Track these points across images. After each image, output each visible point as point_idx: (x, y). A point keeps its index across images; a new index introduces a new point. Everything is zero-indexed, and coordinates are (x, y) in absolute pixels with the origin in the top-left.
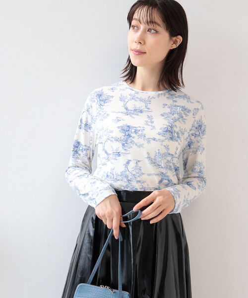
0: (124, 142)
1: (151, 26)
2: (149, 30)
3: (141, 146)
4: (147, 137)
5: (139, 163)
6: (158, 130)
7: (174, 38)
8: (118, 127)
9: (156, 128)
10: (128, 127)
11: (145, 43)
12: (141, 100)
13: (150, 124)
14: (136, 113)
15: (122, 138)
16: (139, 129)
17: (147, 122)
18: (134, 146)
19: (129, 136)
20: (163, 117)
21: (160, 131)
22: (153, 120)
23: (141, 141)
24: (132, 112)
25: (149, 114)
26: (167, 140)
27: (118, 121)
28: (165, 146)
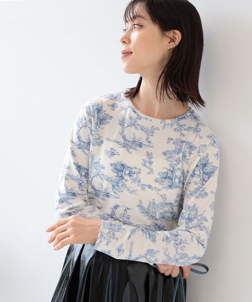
0: (115, 184)
3: (133, 192)
4: (142, 182)
5: (128, 211)
6: (156, 175)
8: (111, 164)
9: (154, 171)
10: (123, 165)
12: (143, 129)
13: (148, 164)
14: (134, 146)
15: (114, 179)
16: (134, 170)
17: (144, 161)
18: (125, 191)
19: (122, 177)
20: (165, 157)
21: (158, 177)
22: (152, 160)
23: (134, 186)
24: (130, 144)
25: (150, 150)
26: (164, 189)
27: (113, 154)
28: (162, 196)
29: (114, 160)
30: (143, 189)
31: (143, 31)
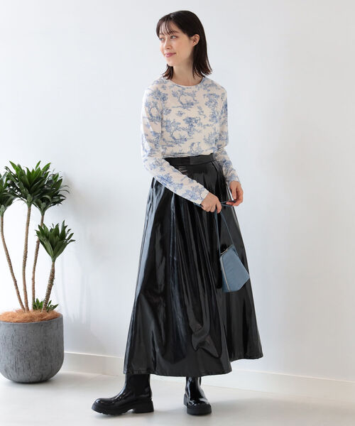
1: (171, 35)
2: (171, 37)
7: (193, 37)
10: (190, 118)
11: (172, 47)
25: (198, 105)
29: (184, 117)
30: (205, 128)
31: (179, 40)
